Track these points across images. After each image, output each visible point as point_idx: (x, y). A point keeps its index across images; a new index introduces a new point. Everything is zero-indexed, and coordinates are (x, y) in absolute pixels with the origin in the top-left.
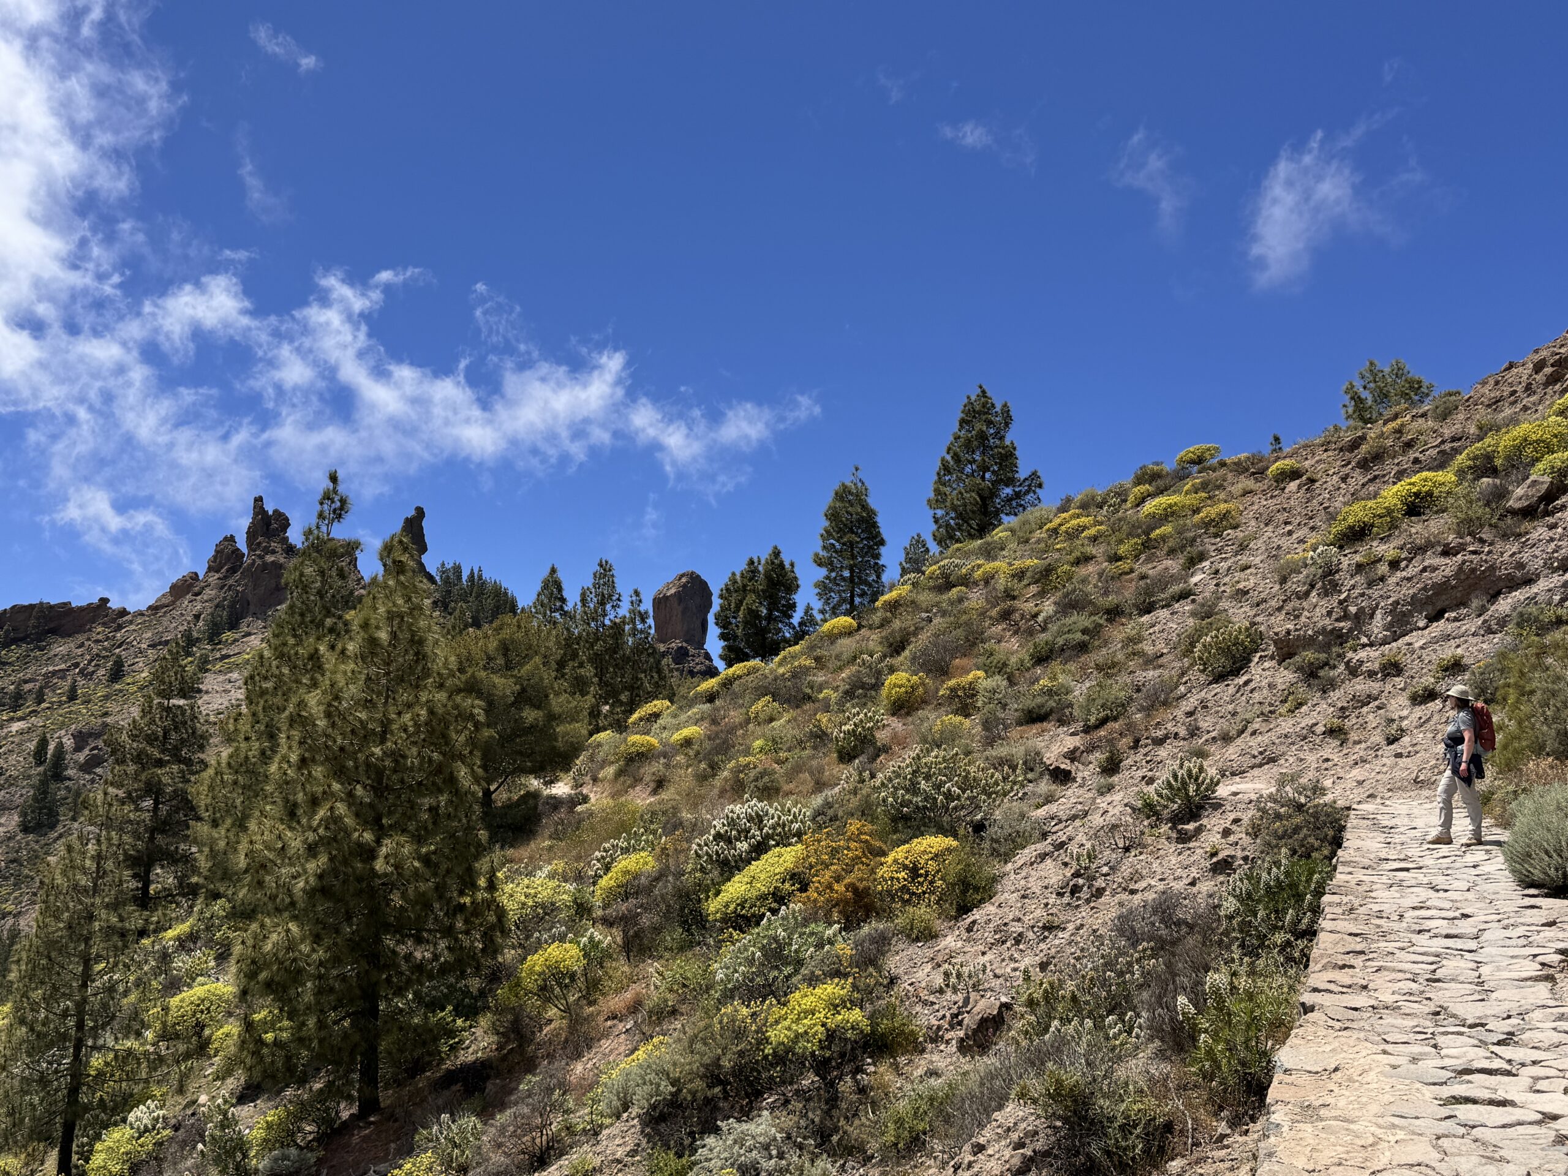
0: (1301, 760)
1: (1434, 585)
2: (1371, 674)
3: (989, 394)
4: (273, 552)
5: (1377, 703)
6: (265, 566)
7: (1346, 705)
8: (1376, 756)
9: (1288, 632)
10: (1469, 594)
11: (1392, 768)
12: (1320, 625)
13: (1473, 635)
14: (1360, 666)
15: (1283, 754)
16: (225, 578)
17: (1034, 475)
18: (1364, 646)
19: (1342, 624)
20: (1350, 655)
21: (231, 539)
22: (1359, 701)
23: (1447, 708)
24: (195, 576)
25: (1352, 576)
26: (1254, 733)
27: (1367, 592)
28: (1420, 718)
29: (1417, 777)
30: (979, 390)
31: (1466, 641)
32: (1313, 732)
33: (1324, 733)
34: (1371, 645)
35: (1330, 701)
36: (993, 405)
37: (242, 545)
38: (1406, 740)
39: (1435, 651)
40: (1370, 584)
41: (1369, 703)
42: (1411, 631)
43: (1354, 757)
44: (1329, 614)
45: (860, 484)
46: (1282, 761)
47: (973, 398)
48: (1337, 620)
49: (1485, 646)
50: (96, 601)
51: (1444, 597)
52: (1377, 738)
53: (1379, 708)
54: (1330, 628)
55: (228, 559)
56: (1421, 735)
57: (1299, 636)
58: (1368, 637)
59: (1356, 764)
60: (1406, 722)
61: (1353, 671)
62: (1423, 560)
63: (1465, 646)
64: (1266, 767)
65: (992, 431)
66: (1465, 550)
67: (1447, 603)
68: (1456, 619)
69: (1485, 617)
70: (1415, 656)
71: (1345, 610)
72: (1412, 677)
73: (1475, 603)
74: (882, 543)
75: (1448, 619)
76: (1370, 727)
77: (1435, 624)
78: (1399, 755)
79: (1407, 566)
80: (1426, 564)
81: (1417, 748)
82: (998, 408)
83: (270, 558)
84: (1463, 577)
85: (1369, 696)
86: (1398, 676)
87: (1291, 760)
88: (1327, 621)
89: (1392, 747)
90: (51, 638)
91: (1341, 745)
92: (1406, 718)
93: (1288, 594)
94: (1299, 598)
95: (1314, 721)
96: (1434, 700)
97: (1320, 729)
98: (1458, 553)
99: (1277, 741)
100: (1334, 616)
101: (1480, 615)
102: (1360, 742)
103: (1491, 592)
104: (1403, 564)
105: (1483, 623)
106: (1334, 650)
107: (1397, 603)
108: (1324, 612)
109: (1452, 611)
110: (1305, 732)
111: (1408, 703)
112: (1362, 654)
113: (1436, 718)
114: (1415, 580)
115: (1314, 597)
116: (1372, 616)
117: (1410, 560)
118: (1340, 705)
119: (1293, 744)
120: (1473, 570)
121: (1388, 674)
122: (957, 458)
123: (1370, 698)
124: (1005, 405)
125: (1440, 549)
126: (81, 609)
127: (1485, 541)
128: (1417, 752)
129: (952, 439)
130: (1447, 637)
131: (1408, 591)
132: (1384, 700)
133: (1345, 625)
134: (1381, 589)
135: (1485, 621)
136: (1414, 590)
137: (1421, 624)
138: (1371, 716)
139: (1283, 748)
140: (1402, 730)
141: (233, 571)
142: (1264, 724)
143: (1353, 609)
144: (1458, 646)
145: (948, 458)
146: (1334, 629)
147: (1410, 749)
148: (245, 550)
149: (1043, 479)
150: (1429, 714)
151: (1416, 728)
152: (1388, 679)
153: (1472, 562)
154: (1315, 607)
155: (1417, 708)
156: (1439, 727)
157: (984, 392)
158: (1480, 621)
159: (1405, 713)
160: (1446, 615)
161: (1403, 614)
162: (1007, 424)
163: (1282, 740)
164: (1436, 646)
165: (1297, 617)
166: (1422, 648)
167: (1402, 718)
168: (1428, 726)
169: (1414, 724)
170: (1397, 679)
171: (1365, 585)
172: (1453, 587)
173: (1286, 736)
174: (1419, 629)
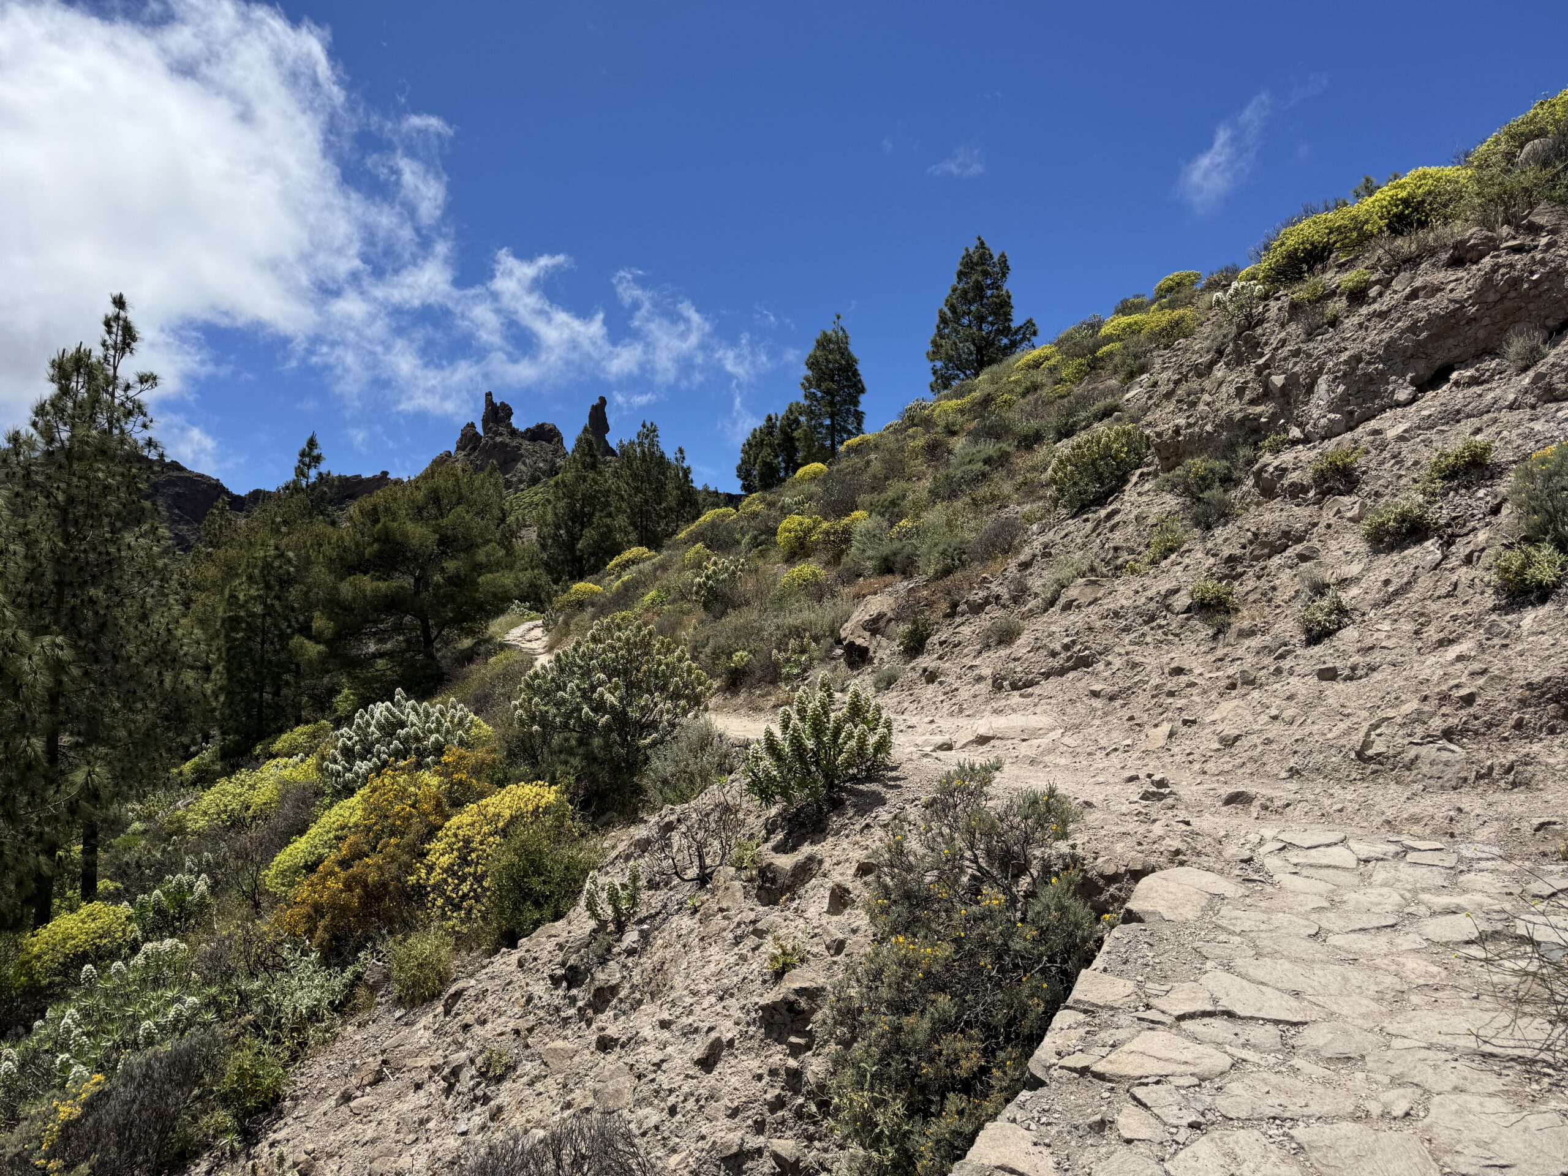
0: (1135, 665)
1: (1432, 319)
2: (1296, 492)
3: (987, 245)
4: (501, 434)
5: (1299, 548)
6: (495, 445)
7: (1238, 552)
8: (1278, 671)
9: (1177, 431)
10: (1503, 331)
11: (1309, 706)
12: (1223, 414)
13: (1511, 407)
14: (1281, 477)
15: (1106, 650)
16: (469, 455)
17: (1030, 323)
18: (1294, 442)
19: (1259, 409)
20: (1267, 458)
21: (472, 425)
22: (1264, 545)
23: (1453, 562)
24: (449, 454)
25: (1283, 326)
26: (1068, 606)
27: (1304, 347)
28: (1387, 582)
29: (1367, 744)
30: (977, 243)
31: (1495, 421)
32: (1168, 608)
33: (1188, 610)
34: (1306, 440)
35: (1209, 545)
36: (991, 256)
37: (480, 430)
38: (1349, 635)
39: (1428, 443)
40: (1310, 335)
41: (1287, 547)
42: (1383, 410)
43: (1230, 671)
44: (1240, 391)
45: (841, 333)
46: (1100, 666)
47: (971, 250)
48: (1253, 402)
49: (1538, 426)
50: (378, 473)
51: (1450, 342)
52: (1288, 628)
53: (1303, 558)
54: (1239, 416)
55: (470, 441)
56: (1386, 626)
57: (1191, 434)
58: (1301, 425)
59: (1233, 686)
60: (1354, 591)
61: (1268, 490)
62: (1412, 279)
63: (1494, 429)
64: (1071, 675)
65: (989, 282)
66: (1497, 248)
67: (1457, 352)
68: (1474, 381)
69: (1541, 368)
70: (1386, 454)
71: (1266, 385)
72: (1378, 494)
73: (1517, 345)
74: (862, 390)
75: (1457, 384)
76: (1280, 597)
77: (1430, 394)
78: (1328, 675)
79: (1381, 294)
80: (1418, 283)
81: (1376, 657)
82: (996, 259)
83: (499, 439)
84: (1492, 297)
85: (1286, 534)
86: (1349, 492)
87: (1117, 662)
88: (1236, 406)
89: (1317, 650)
90: (348, 502)
91: (1215, 637)
92: (1356, 580)
93: (1184, 370)
94: (1200, 375)
95: (1173, 584)
96: (1420, 540)
97: (1182, 601)
98: (1483, 256)
99: (1098, 624)
100: (1248, 395)
101: (1525, 369)
102: (1251, 633)
103: (1550, 323)
104: (1373, 292)
105: (1534, 382)
106: (1241, 453)
107: (1357, 359)
108: (1232, 391)
109: (1467, 367)
110: (1152, 606)
111: (1363, 547)
112: (1287, 457)
113: (1425, 582)
114: (1395, 315)
115: (1219, 371)
116: (1310, 389)
117: (1386, 284)
118: (1226, 552)
119: (1127, 629)
120: (1515, 283)
121: (1330, 491)
122: (953, 309)
123: (1289, 537)
124: (1003, 256)
125: (1444, 256)
126: (368, 480)
127: (1541, 228)
128: (1373, 669)
129: (950, 291)
130: (1454, 417)
131: (1378, 336)
132: (1315, 543)
133: (1264, 410)
134: (1330, 339)
135: (1540, 377)
136: (1392, 333)
137: (1402, 395)
138: (1286, 575)
139: (1108, 639)
140: (1341, 610)
141: (474, 449)
142: (1088, 590)
143: (1278, 380)
144: (1478, 431)
145: (946, 310)
146: (1246, 418)
147: (1356, 659)
148: (481, 433)
149: (1038, 327)
150: (1407, 570)
151: (1375, 606)
152: (1329, 501)
153: (1512, 266)
154: (1220, 384)
155: (1383, 560)
156: (1432, 606)
157: (982, 243)
158: (1526, 380)
159: (1355, 569)
160: (1454, 376)
161: (1369, 379)
162: (1004, 275)
163: (1108, 621)
164: (1432, 434)
165: (1193, 405)
166: (1401, 438)
167: (1344, 583)
168: (1402, 603)
169: (1373, 596)
170: (1346, 500)
171: (1303, 337)
172: (1473, 320)
173: (1116, 614)
174: (1398, 404)
